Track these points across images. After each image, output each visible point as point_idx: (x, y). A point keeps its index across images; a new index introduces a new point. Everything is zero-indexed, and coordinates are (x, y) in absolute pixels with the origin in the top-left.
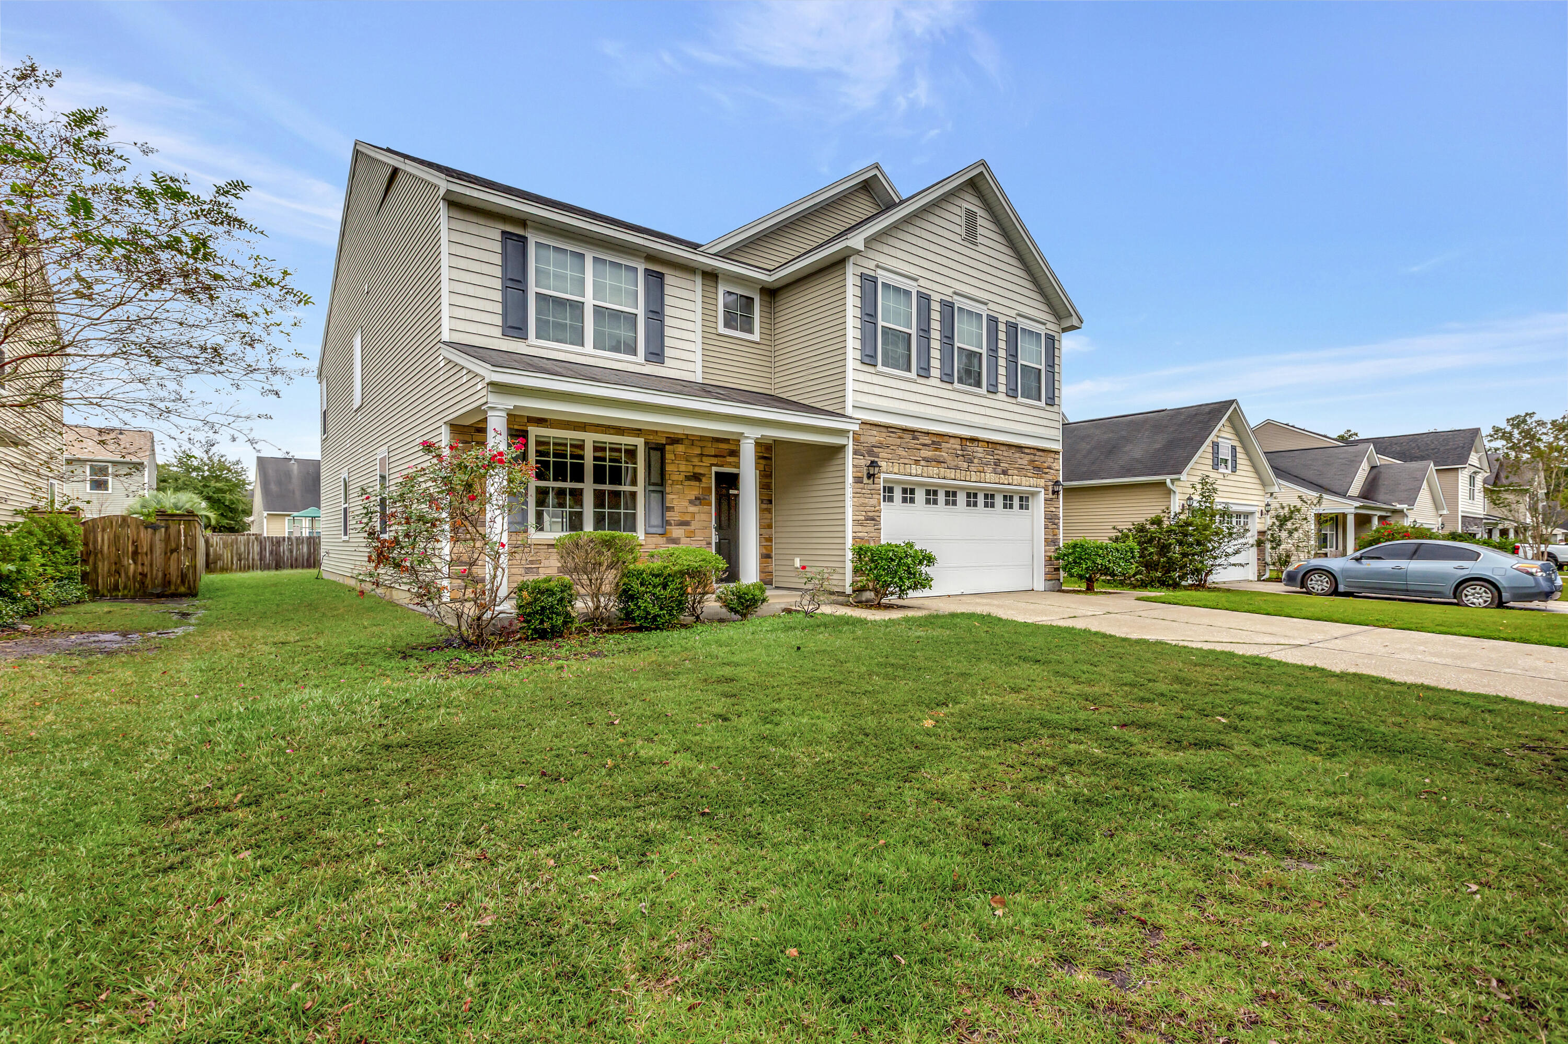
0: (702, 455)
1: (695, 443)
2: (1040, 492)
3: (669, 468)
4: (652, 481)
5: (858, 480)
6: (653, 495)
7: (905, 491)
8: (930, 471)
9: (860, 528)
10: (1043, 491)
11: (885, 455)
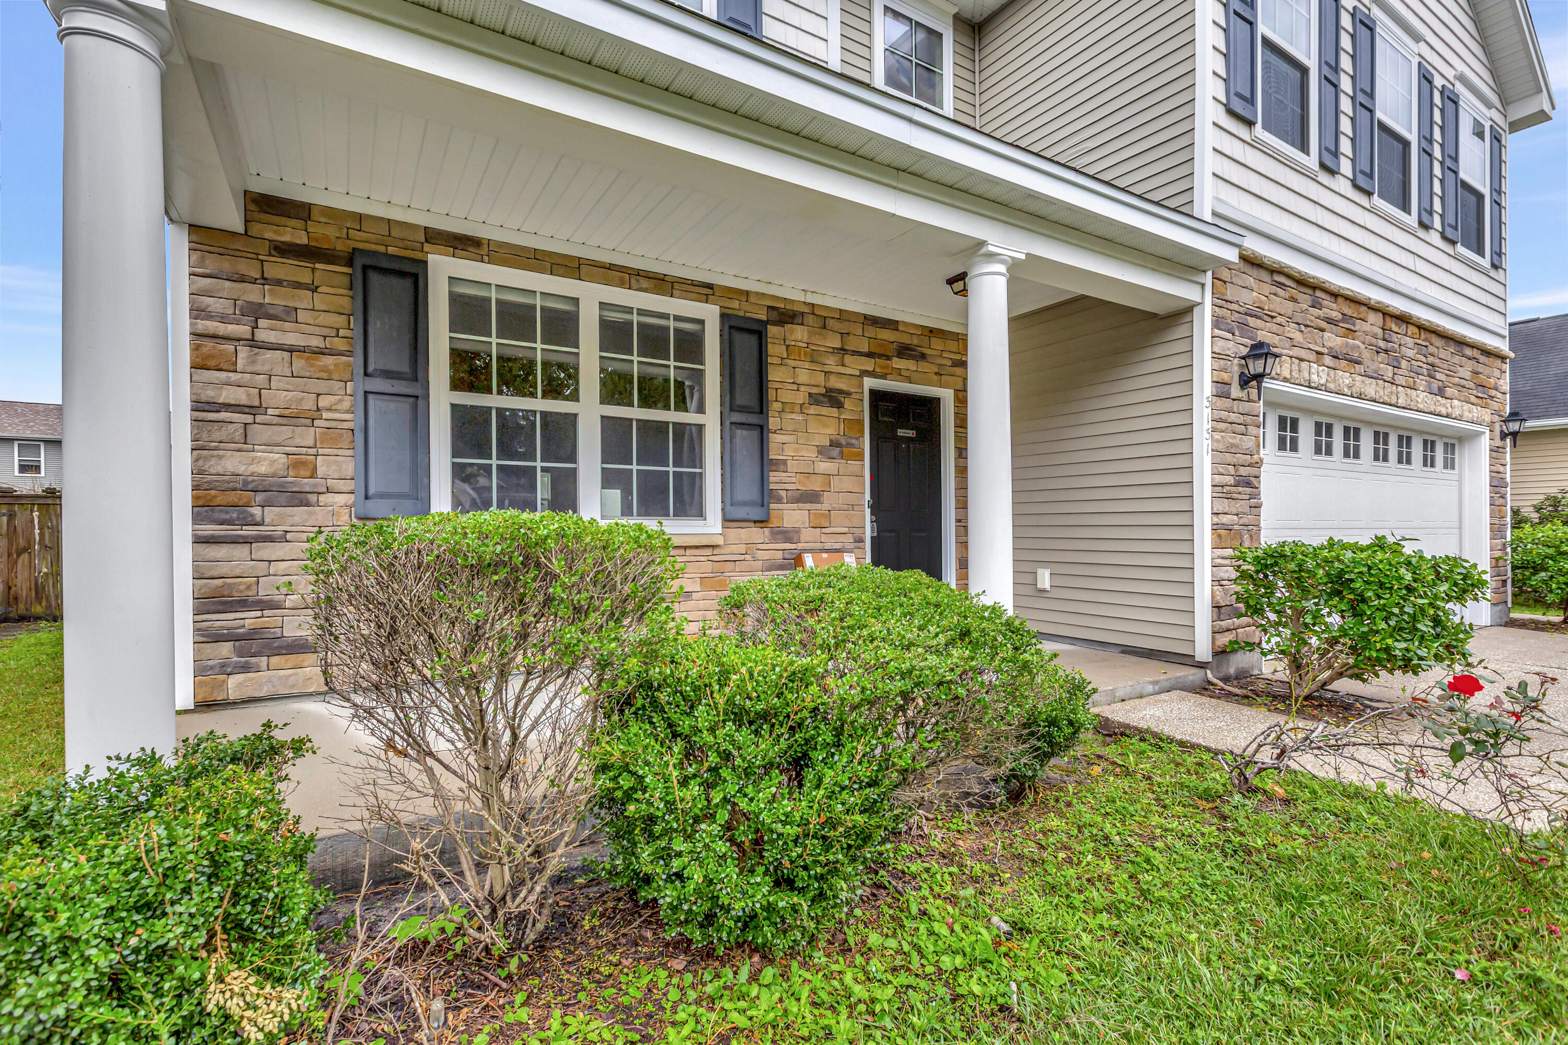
0: (843, 350)
1: (831, 323)
2: (1480, 434)
3: (775, 375)
4: (739, 401)
5: (1222, 390)
6: (739, 432)
7: (1282, 423)
8: (1340, 378)
9: (1226, 505)
10: (1487, 432)
11: (1267, 335)
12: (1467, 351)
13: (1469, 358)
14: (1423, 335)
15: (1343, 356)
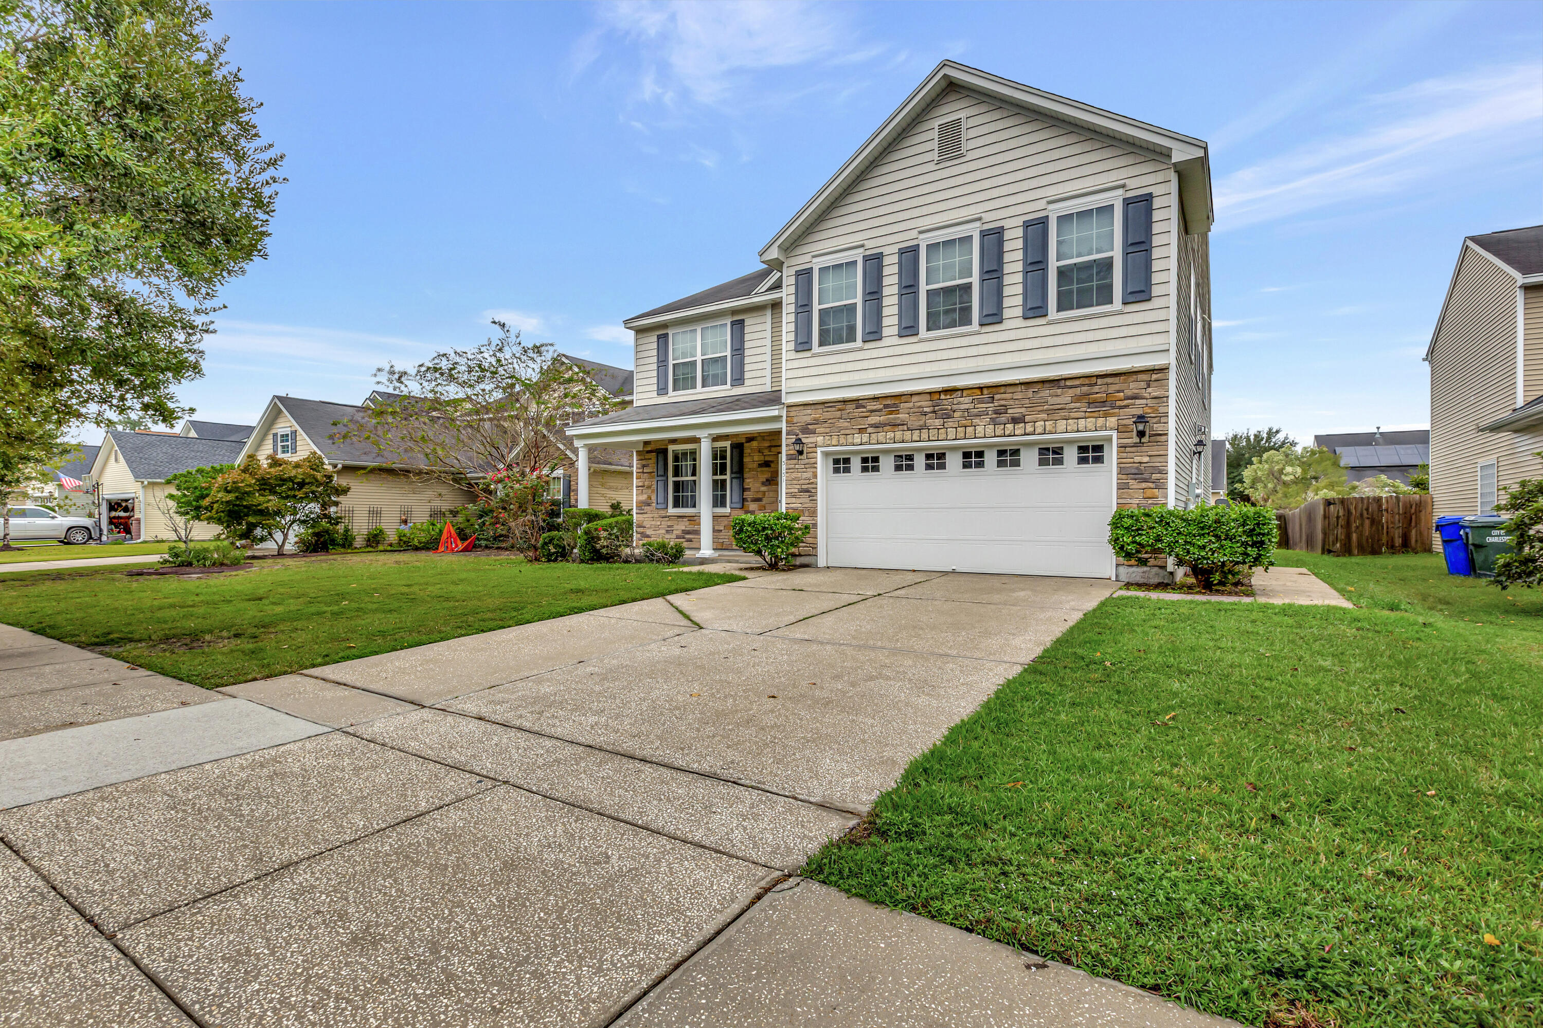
2: (1111, 436)
3: (746, 460)
4: (734, 470)
5: (790, 457)
6: (734, 480)
7: (865, 460)
8: (881, 436)
9: (794, 500)
10: (1115, 434)
11: (822, 430)
12: (1068, 383)
13: (1071, 387)
14: (985, 391)
15: (885, 425)
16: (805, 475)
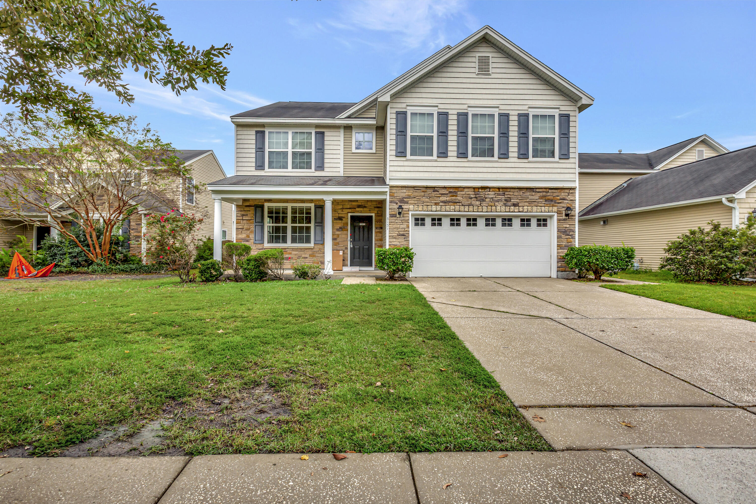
0: (343, 208)
1: (339, 203)
2: (554, 215)
4: (318, 221)
5: (392, 216)
6: (317, 227)
7: (433, 220)
8: (448, 208)
9: (394, 240)
10: (556, 214)
11: (413, 202)
12: (537, 190)
13: (538, 192)
14: (501, 190)
15: (450, 202)
16: (402, 226)
